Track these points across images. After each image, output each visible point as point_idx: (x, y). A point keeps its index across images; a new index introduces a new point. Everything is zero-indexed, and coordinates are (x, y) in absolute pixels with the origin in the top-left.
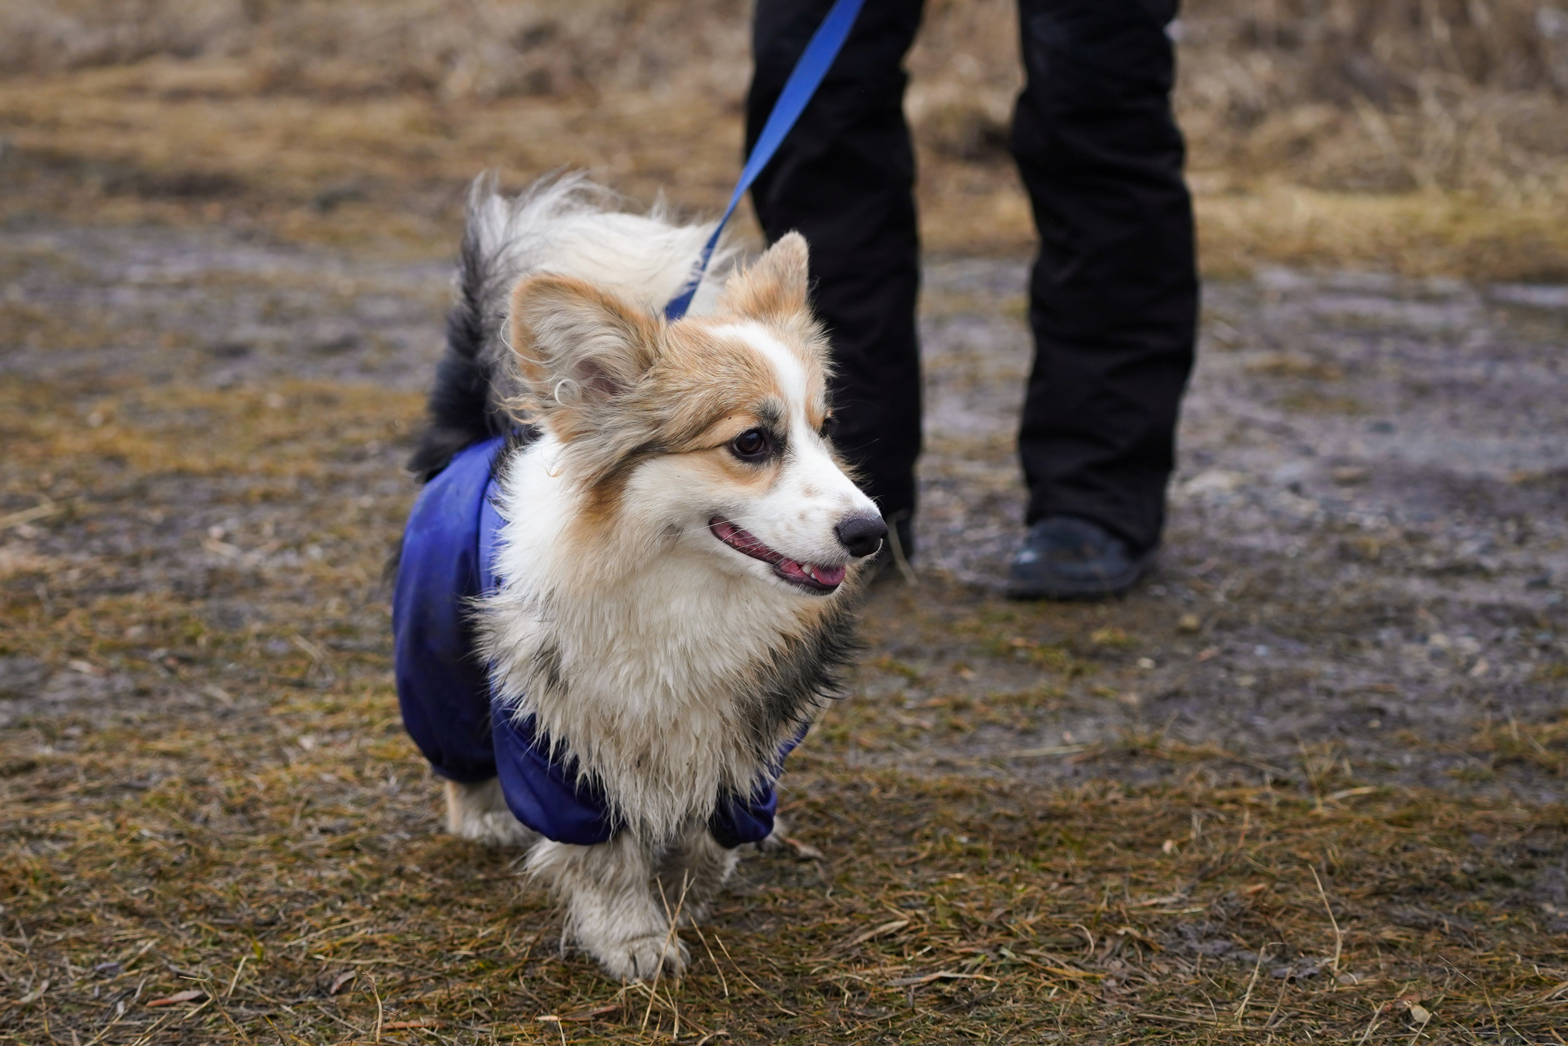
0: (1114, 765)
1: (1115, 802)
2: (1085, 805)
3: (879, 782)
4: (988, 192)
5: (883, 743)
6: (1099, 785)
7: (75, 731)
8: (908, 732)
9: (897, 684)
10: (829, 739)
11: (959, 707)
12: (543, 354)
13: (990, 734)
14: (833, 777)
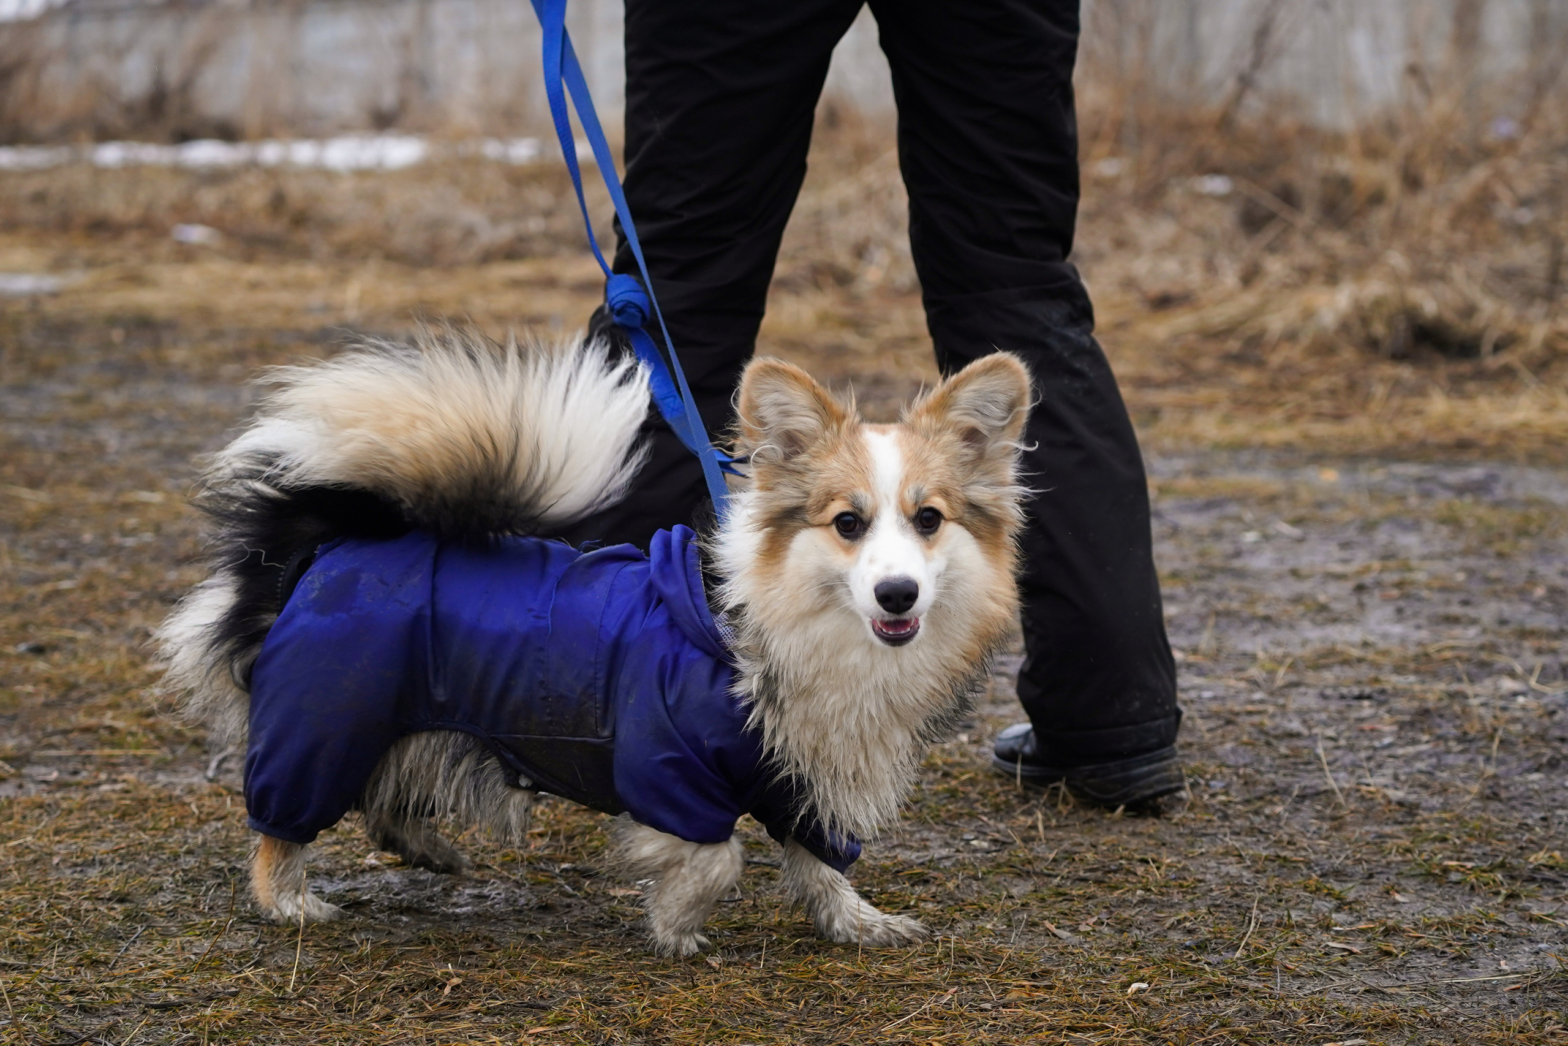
0: (1551, 995)
1: (1553, 1034)
2: (1521, 1036)
3: (1306, 1009)
4: (1420, 392)
5: (1310, 968)
6: (1537, 1016)
7: (478, 947)
8: (1337, 957)
9: (1325, 906)
10: (1254, 964)
11: (1388, 932)
12: (762, 423)
13: (1422, 961)
14: (1259, 1004)
